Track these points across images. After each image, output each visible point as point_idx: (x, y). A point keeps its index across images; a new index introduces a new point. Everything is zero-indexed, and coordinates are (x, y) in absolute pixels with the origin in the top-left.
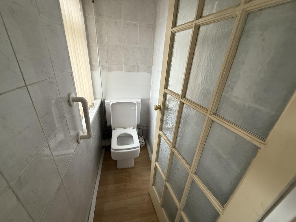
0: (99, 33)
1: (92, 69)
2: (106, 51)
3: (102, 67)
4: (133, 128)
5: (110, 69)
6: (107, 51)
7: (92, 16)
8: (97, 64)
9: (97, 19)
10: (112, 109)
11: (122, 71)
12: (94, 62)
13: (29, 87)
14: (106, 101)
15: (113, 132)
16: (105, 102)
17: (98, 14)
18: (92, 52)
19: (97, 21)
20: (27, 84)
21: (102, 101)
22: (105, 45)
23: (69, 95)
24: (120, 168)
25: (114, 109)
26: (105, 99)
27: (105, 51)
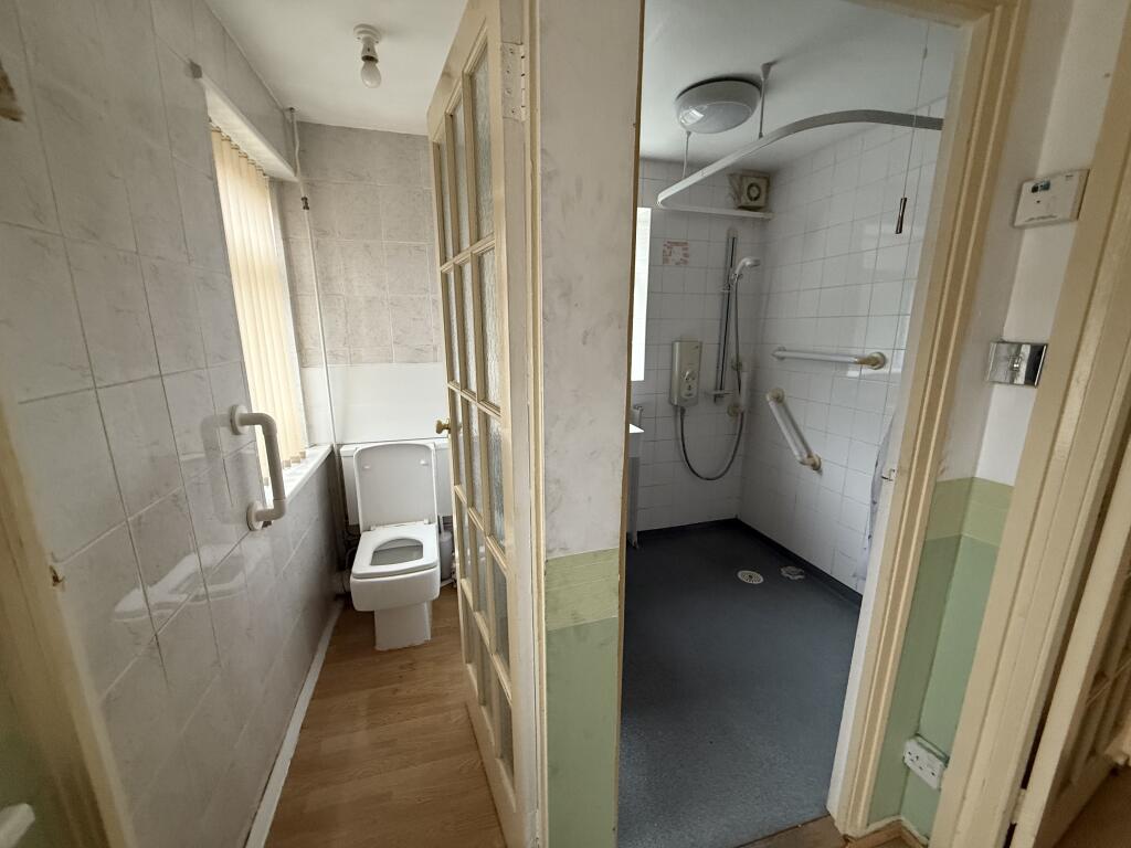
0: (323, 273)
1: (303, 362)
2: (343, 314)
3: (333, 356)
4: (426, 521)
5: (354, 359)
6: (346, 313)
7: (304, 237)
8: (316, 349)
9: (317, 243)
10: (361, 469)
11: (390, 362)
12: (308, 345)
13: (166, 380)
14: (343, 450)
15: (364, 536)
16: (341, 450)
17: (320, 231)
18: (305, 319)
19: (317, 246)
20: (163, 373)
21: (332, 452)
22: (339, 300)
23: (233, 410)
24: (386, 649)
25: (367, 467)
26: (342, 445)
27: (340, 315)
